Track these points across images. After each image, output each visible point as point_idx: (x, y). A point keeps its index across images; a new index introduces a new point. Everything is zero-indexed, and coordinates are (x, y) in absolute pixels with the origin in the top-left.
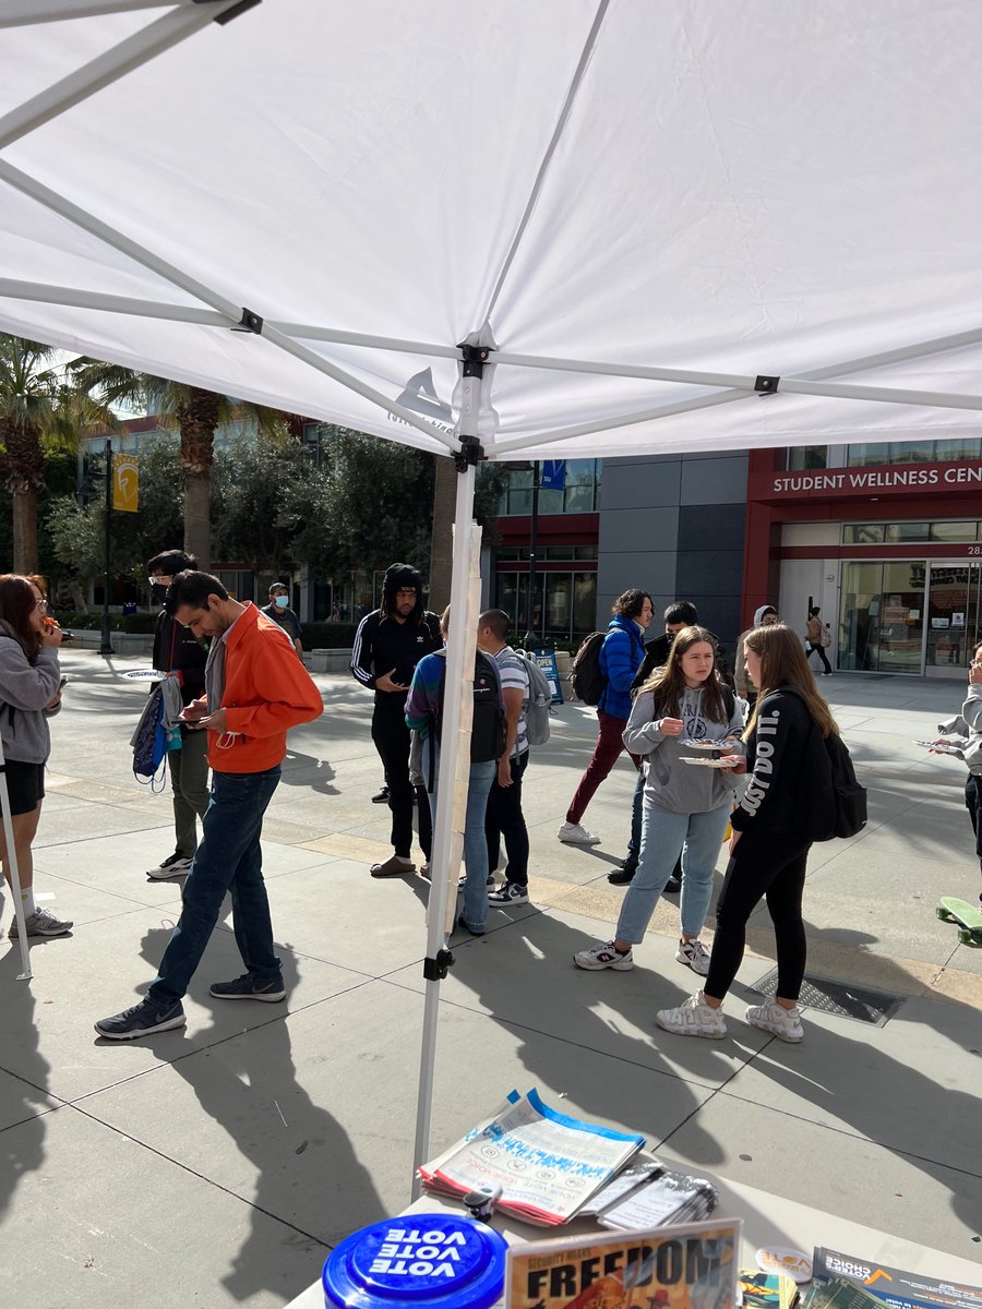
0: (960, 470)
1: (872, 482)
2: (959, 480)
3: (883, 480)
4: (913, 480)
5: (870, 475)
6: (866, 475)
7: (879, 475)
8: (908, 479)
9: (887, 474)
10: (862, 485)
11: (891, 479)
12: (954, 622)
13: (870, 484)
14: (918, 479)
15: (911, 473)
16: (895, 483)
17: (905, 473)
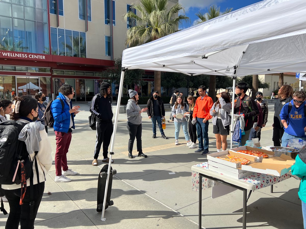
1: (9, 55)
2: (32, 58)
3: (12, 55)
4: (21, 56)
5: (8, 53)
6: (7, 53)
7: (11, 53)
8: (19, 56)
9: (13, 54)
10: (6, 56)
11: (15, 55)
12: (24, 91)
13: (9, 56)
14: (22, 56)
15: (20, 54)
16: (16, 56)
17: (18, 54)
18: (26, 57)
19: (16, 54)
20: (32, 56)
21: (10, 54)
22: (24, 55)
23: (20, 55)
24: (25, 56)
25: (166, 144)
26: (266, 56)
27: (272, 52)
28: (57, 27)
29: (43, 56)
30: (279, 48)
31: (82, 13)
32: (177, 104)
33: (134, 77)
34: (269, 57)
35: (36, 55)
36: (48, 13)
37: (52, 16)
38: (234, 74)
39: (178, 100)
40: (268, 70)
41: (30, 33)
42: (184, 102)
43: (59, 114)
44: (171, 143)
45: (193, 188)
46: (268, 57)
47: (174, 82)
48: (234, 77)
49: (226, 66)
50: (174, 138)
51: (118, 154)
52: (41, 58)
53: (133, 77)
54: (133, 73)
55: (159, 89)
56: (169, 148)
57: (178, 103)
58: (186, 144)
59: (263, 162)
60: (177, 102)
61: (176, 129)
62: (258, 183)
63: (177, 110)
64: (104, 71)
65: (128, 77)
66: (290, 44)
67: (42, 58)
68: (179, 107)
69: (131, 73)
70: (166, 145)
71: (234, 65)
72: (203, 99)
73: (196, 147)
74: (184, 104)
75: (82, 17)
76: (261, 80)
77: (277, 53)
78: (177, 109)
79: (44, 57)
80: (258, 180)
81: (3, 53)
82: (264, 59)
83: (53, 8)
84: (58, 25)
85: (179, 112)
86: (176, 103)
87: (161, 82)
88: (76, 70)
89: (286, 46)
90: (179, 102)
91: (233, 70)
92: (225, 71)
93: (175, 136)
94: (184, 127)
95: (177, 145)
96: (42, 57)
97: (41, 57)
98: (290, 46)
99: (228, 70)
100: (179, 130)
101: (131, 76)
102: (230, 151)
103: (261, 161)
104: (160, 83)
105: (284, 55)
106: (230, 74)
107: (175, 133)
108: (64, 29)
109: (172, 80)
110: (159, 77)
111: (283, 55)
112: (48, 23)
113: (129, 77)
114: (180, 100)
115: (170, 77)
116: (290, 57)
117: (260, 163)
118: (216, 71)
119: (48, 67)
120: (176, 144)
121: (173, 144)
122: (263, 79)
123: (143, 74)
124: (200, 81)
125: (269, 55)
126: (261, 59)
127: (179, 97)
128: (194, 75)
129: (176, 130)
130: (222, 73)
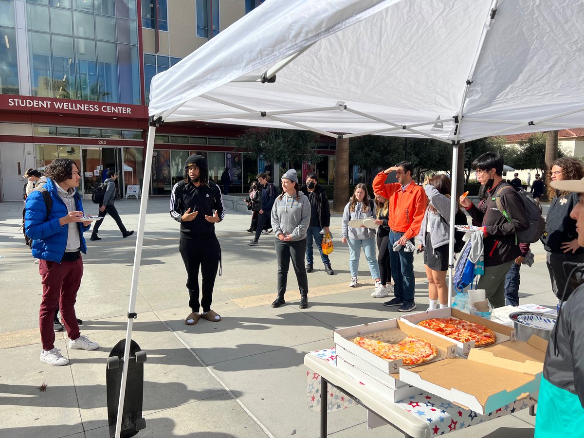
0: (108, 107)
2: (108, 111)
3: (72, 107)
4: (87, 109)
5: (65, 104)
6: (62, 103)
7: (70, 104)
8: (84, 108)
9: (74, 104)
10: (61, 108)
11: (76, 107)
12: (95, 174)
13: (65, 108)
14: (89, 108)
15: (86, 105)
16: (78, 109)
17: (83, 105)
18: (97, 109)
19: (78, 105)
20: (108, 109)
21: (68, 105)
22: (94, 107)
23: (86, 107)
24: (95, 109)
25: (331, 284)
26: (520, 90)
27: (532, 78)
28: (156, 53)
29: (128, 108)
30: (547, 67)
31: (202, 24)
32: (355, 201)
33: (297, 147)
34: (528, 91)
35: (115, 105)
36: (140, 27)
37: (147, 32)
38: (455, 134)
39: (356, 193)
40: (530, 125)
41: (108, 66)
42: (369, 198)
43: (36, 222)
44: (342, 283)
45: (312, 407)
46: (525, 90)
47: (378, 155)
48: (454, 142)
49: (433, 116)
50: (349, 272)
51: (224, 303)
52: (123, 112)
53: (295, 146)
54: (295, 139)
55: (344, 170)
56: (335, 292)
57: (358, 198)
58: (374, 285)
59: (469, 358)
60: (355, 197)
61: (352, 253)
62: (442, 420)
63: (353, 214)
64: (241, 135)
65: (285, 147)
66: (571, 54)
67: (126, 111)
68: (359, 209)
69: (291, 139)
70: (330, 286)
71: (455, 115)
72: (405, 191)
73: (386, 294)
74: (368, 202)
75: (203, 32)
76: (567, 151)
77: (545, 80)
78: (354, 211)
79: (129, 110)
80: (446, 408)
81: (54, 103)
82: (518, 97)
83: (149, 16)
84: (157, 50)
85: (359, 217)
86: (352, 198)
87: (350, 157)
88: (191, 134)
89: (564, 59)
90: (360, 197)
91: (452, 126)
92: (430, 127)
93: (351, 269)
94: (367, 249)
95: (353, 286)
96: (126, 109)
97: (123, 110)
98: (574, 60)
99: (438, 124)
100: (357, 255)
101: (291, 144)
102: (401, 322)
103: (466, 355)
104: (348, 157)
105: (562, 85)
106: (445, 135)
107: (351, 264)
108: (170, 56)
109: (374, 152)
110: (346, 145)
111: (559, 84)
112: (138, 46)
113: (289, 146)
114: (361, 193)
115: (371, 147)
116: (578, 90)
117: (462, 361)
118: (404, 128)
119: (138, 128)
120: (351, 285)
121: (346, 284)
122: (569, 150)
123: (316, 141)
124: (434, 153)
125: (526, 86)
126: (510, 96)
127: (359, 187)
128: (345, 136)
129: (351, 256)
130: (424, 132)
